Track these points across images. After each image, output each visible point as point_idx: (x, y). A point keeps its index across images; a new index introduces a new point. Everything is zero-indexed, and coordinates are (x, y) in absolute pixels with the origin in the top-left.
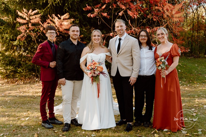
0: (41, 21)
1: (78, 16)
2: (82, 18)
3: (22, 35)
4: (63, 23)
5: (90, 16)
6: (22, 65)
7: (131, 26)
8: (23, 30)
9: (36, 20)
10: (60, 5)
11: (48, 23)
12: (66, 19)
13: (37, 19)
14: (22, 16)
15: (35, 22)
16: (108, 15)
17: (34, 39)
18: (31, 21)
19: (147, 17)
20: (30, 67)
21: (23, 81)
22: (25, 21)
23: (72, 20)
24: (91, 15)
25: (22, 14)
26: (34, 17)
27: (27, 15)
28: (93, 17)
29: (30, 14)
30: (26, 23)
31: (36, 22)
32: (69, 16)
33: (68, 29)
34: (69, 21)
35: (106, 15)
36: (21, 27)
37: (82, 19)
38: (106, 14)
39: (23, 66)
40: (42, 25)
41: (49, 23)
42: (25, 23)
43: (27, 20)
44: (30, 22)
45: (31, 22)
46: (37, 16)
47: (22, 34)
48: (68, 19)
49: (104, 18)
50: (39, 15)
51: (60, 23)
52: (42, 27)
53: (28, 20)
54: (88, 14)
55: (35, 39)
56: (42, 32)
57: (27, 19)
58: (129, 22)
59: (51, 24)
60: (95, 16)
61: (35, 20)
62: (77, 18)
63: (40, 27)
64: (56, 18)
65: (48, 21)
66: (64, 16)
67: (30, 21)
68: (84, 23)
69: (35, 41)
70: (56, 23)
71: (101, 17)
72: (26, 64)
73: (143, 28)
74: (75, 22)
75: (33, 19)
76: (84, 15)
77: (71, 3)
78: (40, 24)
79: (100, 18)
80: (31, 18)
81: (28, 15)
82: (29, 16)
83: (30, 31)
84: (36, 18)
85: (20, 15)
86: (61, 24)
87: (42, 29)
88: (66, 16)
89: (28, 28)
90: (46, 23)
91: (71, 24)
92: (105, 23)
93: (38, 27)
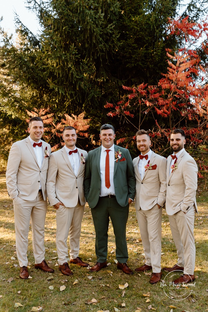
4: (77, 124)
10: (79, 101)
11: (63, 124)
15: (46, 123)
24: (111, 114)
26: (45, 117)
27: (37, 115)
28: (113, 116)
29: (42, 113)
32: (85, 115)
34: (85, 122)
40: (54, 127)
46: (49, 116)
50: (51, 115)
51: (75, 124)
54: (108, 113)
60: (116, 115)
63: (52, 129)
65: (63, 121)
66: (80, 115)
71: (124, 116)
77: (90, 99)
78: (52, 126)
82: (41, 116)
84: (48, 118)
85: (30, 115)
87: (53, 131)
88: (82, 115)
90: (59, 123)
91: (88, 124)
92: (131, 123)
93: (50, 128)
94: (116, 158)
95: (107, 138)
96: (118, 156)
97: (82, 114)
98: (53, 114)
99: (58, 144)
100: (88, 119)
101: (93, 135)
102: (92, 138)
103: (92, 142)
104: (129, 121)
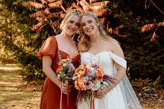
0: (63, 5)
2: (123, 1)
4: (92, 8)
11: (73, 8)
12: (97, 1)
15: (54, 7)
22: (41, 6)
23: (106, 2)
30: (43, 8)
33: (100, 16)
34: (101, 4)
36: (35, 14)
40: (63, 11)
41: (75, 8)
43: (43, 4)
47: (39, 23)
51: (90, 7)
52: (63, 13)
53: (45, 4)
55: (55, 30)
57: (43, 2)
61: (55, 3)
67: (48, 5)
68: (126, 8)
70: (84, 8)
74: (112, 7)
75: (51, 3)
78: (61, 10)
90: (70, 7)
91: (104, 8)
92: (156, 7)
93: (59, 13)
100: (105, 2)
101: (108, 22)
102: (108, 25)
103: (107, 30)
104: (155, 5)
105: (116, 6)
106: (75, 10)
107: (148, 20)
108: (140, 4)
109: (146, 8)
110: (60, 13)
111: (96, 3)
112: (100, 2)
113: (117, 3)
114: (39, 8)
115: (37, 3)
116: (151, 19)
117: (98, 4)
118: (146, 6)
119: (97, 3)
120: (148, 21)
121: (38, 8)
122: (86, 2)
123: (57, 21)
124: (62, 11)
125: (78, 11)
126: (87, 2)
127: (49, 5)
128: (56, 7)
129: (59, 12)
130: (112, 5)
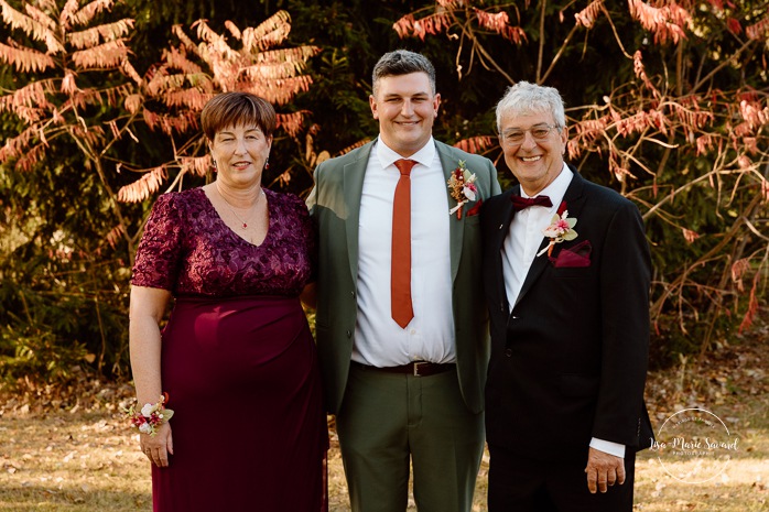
0: (132, 60)
1: (343, 29)
2: (369, 40)
3: (23, 139)
4: (253, 71)
5: (411, 31)
6: (22, 308)
7: (649, 85)
8: (33, 111)
9: (105, 52)
11: (173, 71)
12: (274, 46)
13: (107, 46)
14: (27, 29)
15: (96, 65)
16: (512, 22)
17: (92, 163)
18: (77, 57)
19: (744, 37)
20: (70, 322)
21: (26, 400)
22: (40, 61)
23: (307, 51)
24: (416, 25)
25: (24, 17)
26: (93, 34)
27: (53, 25)
28: (427, 34)
29: (73, 17)
30: (48, 67)
31: (101, 63)
32: (289, 27)
33: (281, 102)
34: (289, 59)
35: (502, 24)
36: (17, 93)
37: (368, 45)
38: (501, 14)
39: (32, 314)
40: (135, 84)
41: (180, 71)
42: (42, 67)
43: (52, 55)
44: (72, 66)
45: (74, 63)
46: (110, 30)
47: (28, 131)
48: (285, 45)
49: (493, 40)
50: (122, 25)
51: (241, 70)
52: (135, 92)
53: (59, 52)
54: (396, 19)
55: (97, 161)
56: (135, 123)
57: (53, 46)
58: (638, 64)
59: (189, 76)
60: (438, 27)
61: (99, 50)
62: (340, 42)
63: (125, 92)
64: (219, 43)
65: (174, 58)
66: (262, 27)
67: (69, 58)
69: (99, 170)
70: (217, 70)
71: (470, 36)
72: (47, 304)
73: (719, 98)
74: (325, 65)
75: (85, 48)
76: (381, 26)
78: (125, 79)
79: (468, 44)
80: (77, 39)
81: (58, 23)
82: (68, 31)
83: (68, 116)
84: (102, 40)
85: (15, 25)
86: (244, 73)
87: (132, 103)
88: (277, 26)
89: (60, 98)
90: (158, 68)
91: (297, 74)
92: (499, 69)
93: (116, 91)
94: (453, 201)
95: (404, 113)
96: (462, 189)
97: (270, 23)
98: (130, 21)
99: (164, 166)
101: (313, 128)
102: (309, 138)
103: (308, 158)
104: (493, 62)
105: (343, 62)
106: (180, 77)
107: (470, 120)
108: (436, 55)
109: (460, 75)
110: (121, 89)
111: (266, 53)
112: (282, 51)
113: (344, 49)
114: (34, 69)
115: (21, 47)
116: (479, 114)
117: (274, 58)
118: (460, 68)
119: (272, 52)
120: (466, 122)
121: (28, 69)
122: (228, 48)
123: (110, 123)
124: (129, 84)
125: (192, 82)
126: (232, 48)
127: (74, 57)
128: (105, 67)
129: (118, 88)
130: (324, 59)
